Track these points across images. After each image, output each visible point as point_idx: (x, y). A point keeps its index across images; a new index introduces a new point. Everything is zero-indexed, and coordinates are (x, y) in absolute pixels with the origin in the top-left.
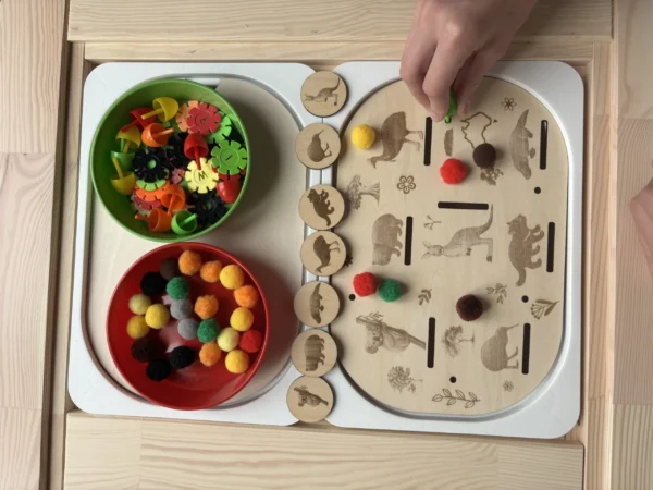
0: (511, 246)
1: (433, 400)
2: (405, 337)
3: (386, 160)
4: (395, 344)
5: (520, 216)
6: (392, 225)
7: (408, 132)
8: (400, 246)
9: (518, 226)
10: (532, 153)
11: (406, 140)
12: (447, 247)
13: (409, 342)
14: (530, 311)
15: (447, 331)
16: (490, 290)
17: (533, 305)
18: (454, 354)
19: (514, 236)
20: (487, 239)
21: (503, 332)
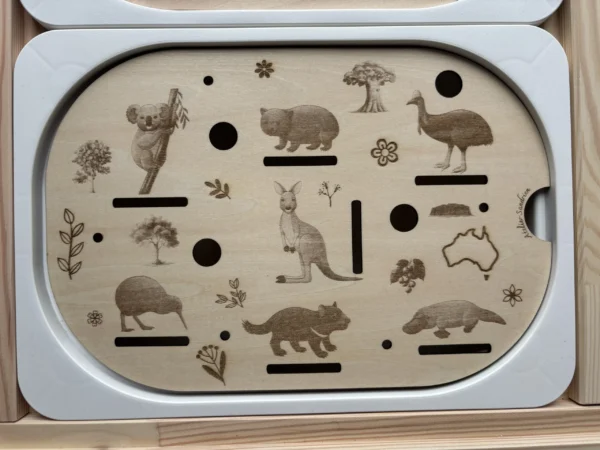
0: (301, 310)
1: (66, 211)
2: (156, 162)
3: (420, 120)
4: (143, 148)
5: (348, 321)
6: (322, 135)
7: (463, 149)
8: (291, 150)
9: (333, 318)
10: (442, 334)
11: (451, 147)
12: (294, 217)
13: (149, 170)
14: (207, 345)
15: (169, 225)
16: (235, 283)
17: (216, 348)
18: (136, 236)
19: (317, 314)
20: (310, 275)
21: (174, 306)
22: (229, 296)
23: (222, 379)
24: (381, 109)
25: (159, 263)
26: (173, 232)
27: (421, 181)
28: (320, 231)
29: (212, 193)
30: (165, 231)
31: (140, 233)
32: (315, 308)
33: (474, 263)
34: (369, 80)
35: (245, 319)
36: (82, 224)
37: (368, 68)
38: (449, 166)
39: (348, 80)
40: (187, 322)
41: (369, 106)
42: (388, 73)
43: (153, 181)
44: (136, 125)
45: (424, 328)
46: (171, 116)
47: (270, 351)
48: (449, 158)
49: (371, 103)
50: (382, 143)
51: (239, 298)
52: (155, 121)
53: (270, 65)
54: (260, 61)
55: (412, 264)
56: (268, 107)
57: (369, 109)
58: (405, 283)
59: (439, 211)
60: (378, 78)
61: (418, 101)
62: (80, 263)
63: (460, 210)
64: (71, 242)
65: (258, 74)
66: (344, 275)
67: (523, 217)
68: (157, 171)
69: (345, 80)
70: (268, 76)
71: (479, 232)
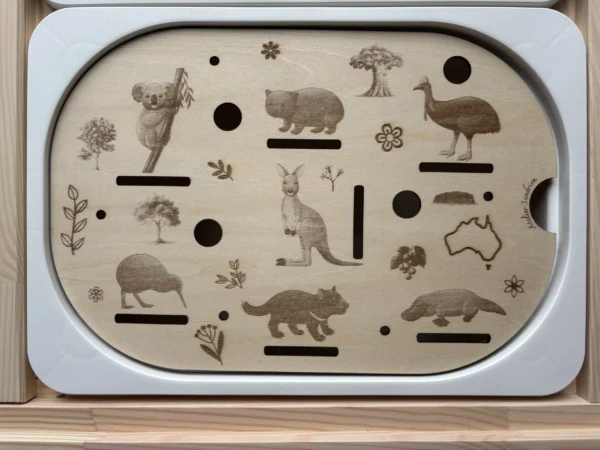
0: (301, 293)
2: (160, 141)
3: (427, 106)
4: (147, 127)
5: (346, 306)
6: (327, 118)
7: (469, 137)
8: (296, 132)
9: (332, 302)
10: (441, 322)
11: (457, 135)
12: (296, 201)
13: (153, 149)
14: (206, 324)
15: (172, 204)
16: (235, 264)
17: (215, 328)
18: (138, 214)
19: (315, 298)
20: (310, 258)
21: (174, 285)
22: (230, 277)
23: (219, 359)
24: (387, 94)
25: (161, 241)
26: (175, 211)
27: (425, 167)
28: (322, 215)
29: (215, 174)
30: (167, 211)
31: (142, 211)
32: (314, 292)
33: (477, 252)
34: (376, 64)
35: (245, 300)
36: (86, 201)
37: (376, 52)
38: (454, 153)
39: (354, 64)
40: (186, 301)
41: (375, 90)
42: (396, 58)
43: (156, 159)
44: (141, 103)
45: (423, 316)
46: (176, 96)
47: (268, 333)
48: (454, 146)
49: (377, 87)
50: (387, 128)
51: (238, 279)
52: (160, 101)
53: (276, 46)
54: (267, 42)
55: (413, 251)
56: (273, 88)
57: (375, 94)
58: (405, 270)
59: (442, 199)
60: (385, 63)
61: (425, 87)
62: (83, 239)
63: (464, 198)
64: (74, 218)
65: (264, 56)
66: (343, 260)
67: (528, 207)
68: (160, 149)
69: (351, 64)
70: (274, 57)
71: (482, 222)
